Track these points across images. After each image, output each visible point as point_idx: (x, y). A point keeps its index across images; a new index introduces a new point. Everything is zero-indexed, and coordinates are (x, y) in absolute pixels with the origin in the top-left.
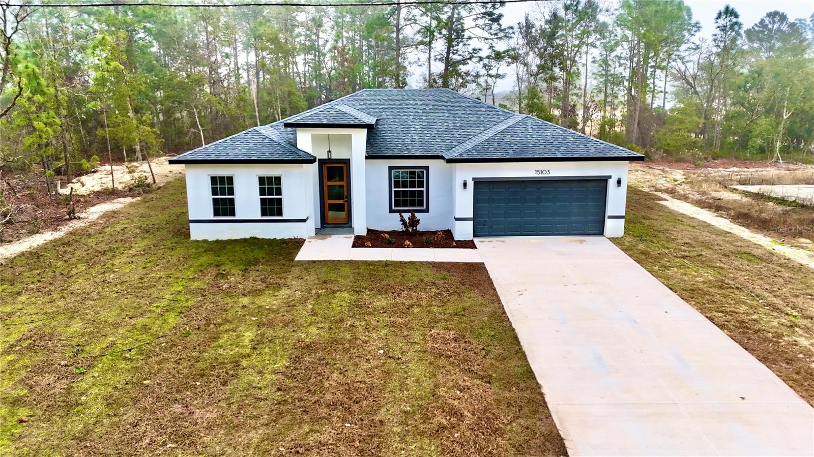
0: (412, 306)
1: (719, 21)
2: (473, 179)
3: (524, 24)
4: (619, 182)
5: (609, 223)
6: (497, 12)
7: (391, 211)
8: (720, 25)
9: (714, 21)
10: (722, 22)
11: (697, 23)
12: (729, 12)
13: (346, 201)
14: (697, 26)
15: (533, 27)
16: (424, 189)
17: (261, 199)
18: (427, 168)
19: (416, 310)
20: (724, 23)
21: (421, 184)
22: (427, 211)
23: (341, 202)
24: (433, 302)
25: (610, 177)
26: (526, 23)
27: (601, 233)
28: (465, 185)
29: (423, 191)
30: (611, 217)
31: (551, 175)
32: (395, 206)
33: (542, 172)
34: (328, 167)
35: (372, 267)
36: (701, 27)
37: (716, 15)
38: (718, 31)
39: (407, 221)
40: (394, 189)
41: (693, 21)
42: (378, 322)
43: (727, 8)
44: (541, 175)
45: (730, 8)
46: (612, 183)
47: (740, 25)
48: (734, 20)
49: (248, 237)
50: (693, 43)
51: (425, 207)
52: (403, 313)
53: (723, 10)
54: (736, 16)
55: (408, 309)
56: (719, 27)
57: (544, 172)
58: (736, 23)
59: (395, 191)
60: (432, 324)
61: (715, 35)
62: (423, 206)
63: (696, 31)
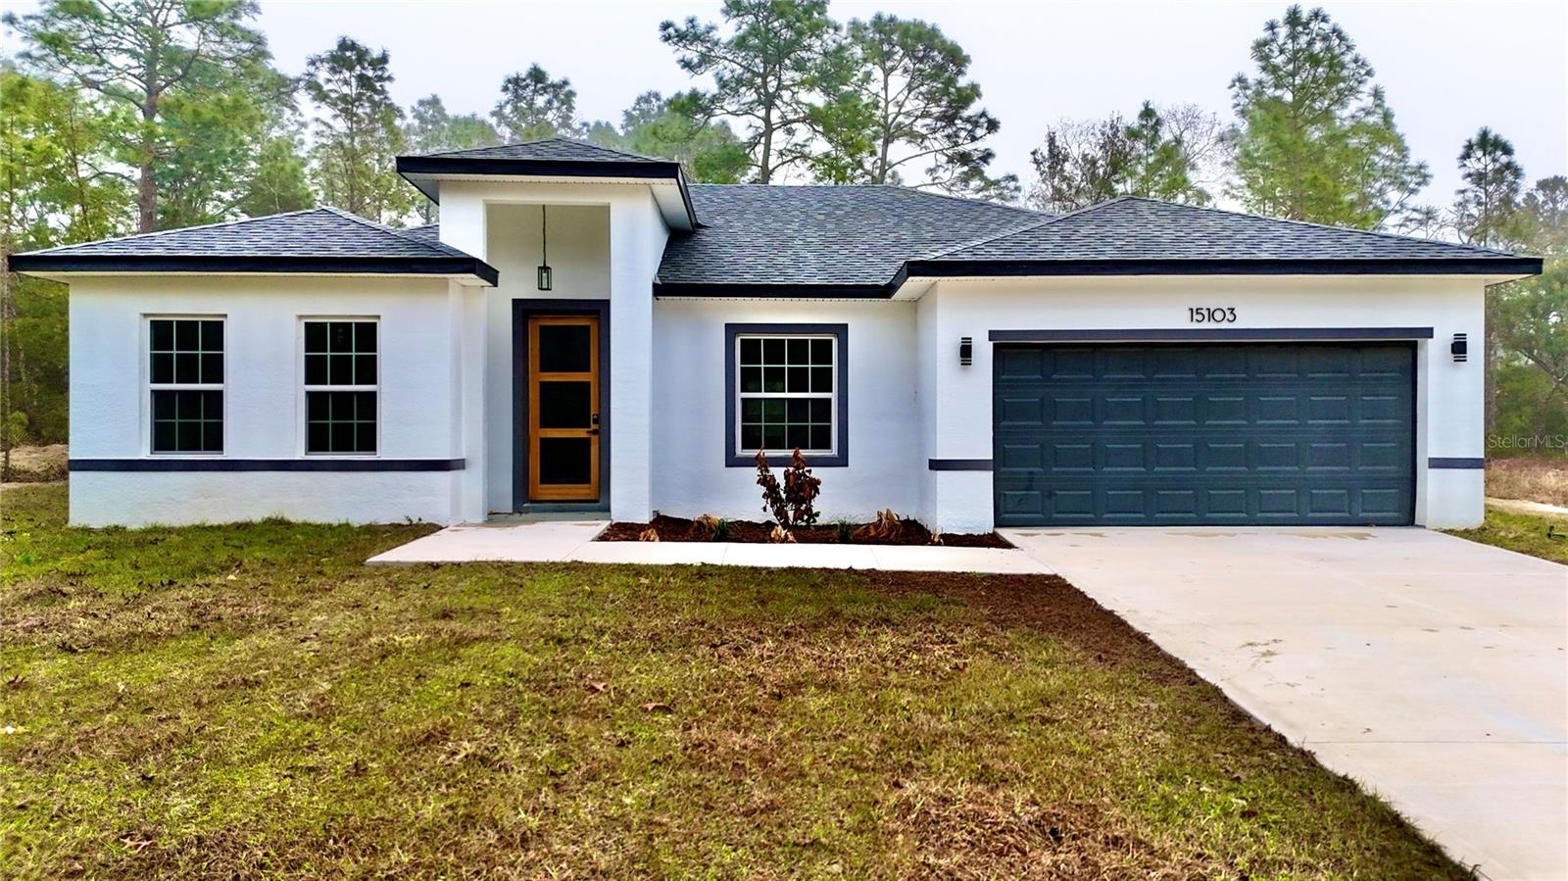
0: (797, 687)
1: (1467, 162)
2: (993, 335)
3: (1046, 153)
4: (1459, 348)
5: (1432, 486)
6: (981, 145)
7: (732, 461)
8: (1472, 171)
9: (1457, 163)
10: (1475, 164)
11: (1421, 167)
12: (1488, 143)
13: (595, 432)
14: (1422, 175)
15: (1065, 159)
16: (833, 396)
17: (310, 395)
18: (841, 330)
19: (814, 702)
20: (1480, 166)
21: (823, 382)
22: (842, 461)
23: (580, 433)
24: (893, 676)
25: (1428, 333)
26: (1050, 151)
27: (1407, 517)
28: (966, 351)
29: (829, 401)
30: (1437, 463)
31: (1239, 325)
32: (745, 446)
33: (1211, 316)
34: (542, 328)
35: (643, 580)
36: (1431, 176)
37: (1461, 151)
38: (1467, 184)
39: (781, 481)
40: (740, 395)
41: (1413, 161)
42: (622, 744)
43: (1484, 135)
44: (1206, 325)
45: (1491, 136)
46: (1433, 354)
47: (1517, 172)
48: (1504, 159)
49: (257, 518)
50: (1414, 210)
51: (834, 451)
52: (754, 711)
53: (1475, 138)
54: (1508, 151)
55: (780, 697)
56: (1469, 175)
57: (1218, 315)
58: (1508, 166)
59: (744, 400)
60: (901, 756)
61: (1463, 192)
62: (828, 446)
63: (1419, 184)
